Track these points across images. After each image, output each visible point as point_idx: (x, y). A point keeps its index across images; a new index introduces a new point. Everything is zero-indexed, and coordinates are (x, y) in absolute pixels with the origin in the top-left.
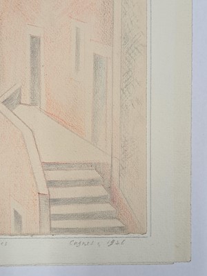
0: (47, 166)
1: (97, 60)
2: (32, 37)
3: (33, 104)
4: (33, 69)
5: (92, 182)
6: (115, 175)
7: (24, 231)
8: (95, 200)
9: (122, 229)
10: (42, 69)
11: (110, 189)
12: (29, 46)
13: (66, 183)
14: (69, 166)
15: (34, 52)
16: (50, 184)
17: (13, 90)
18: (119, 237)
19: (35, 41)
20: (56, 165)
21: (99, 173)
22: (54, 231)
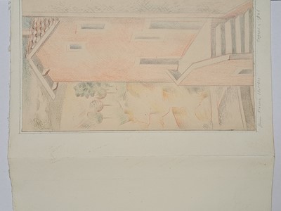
0: (213, 55)
1: (153, 27)
2: (141, 63)
3: (177, 63)
4: (158, 63)
5: (223, 30)
6: (218, 16)
7: (251, 68)
8: (233, 27)
9: (251, 11)
10: (158, 58)
11: (227, 19)
12: (146, 65)
13: (223, 44)
14: (213, 43)
15: (149, 62)
16: (223, 53)
17: (170, 74)
18: (255, 13)
19: (143, 62)
20: (213, 50)
21: (217, 25)
22: (251, 51)
